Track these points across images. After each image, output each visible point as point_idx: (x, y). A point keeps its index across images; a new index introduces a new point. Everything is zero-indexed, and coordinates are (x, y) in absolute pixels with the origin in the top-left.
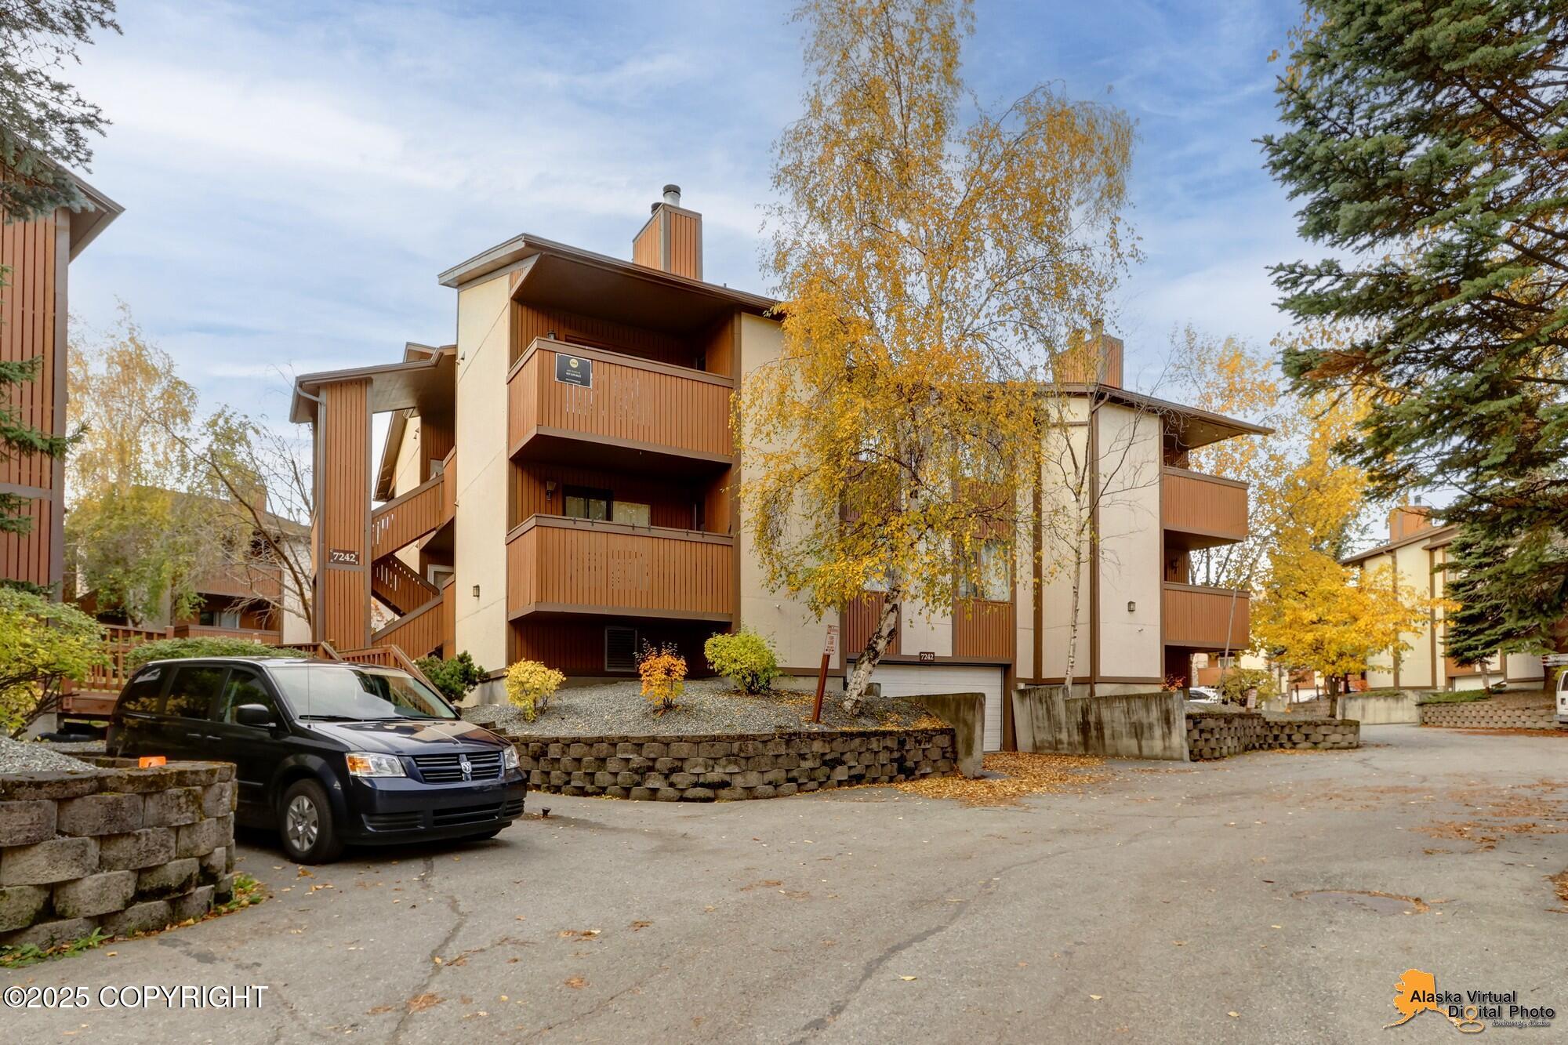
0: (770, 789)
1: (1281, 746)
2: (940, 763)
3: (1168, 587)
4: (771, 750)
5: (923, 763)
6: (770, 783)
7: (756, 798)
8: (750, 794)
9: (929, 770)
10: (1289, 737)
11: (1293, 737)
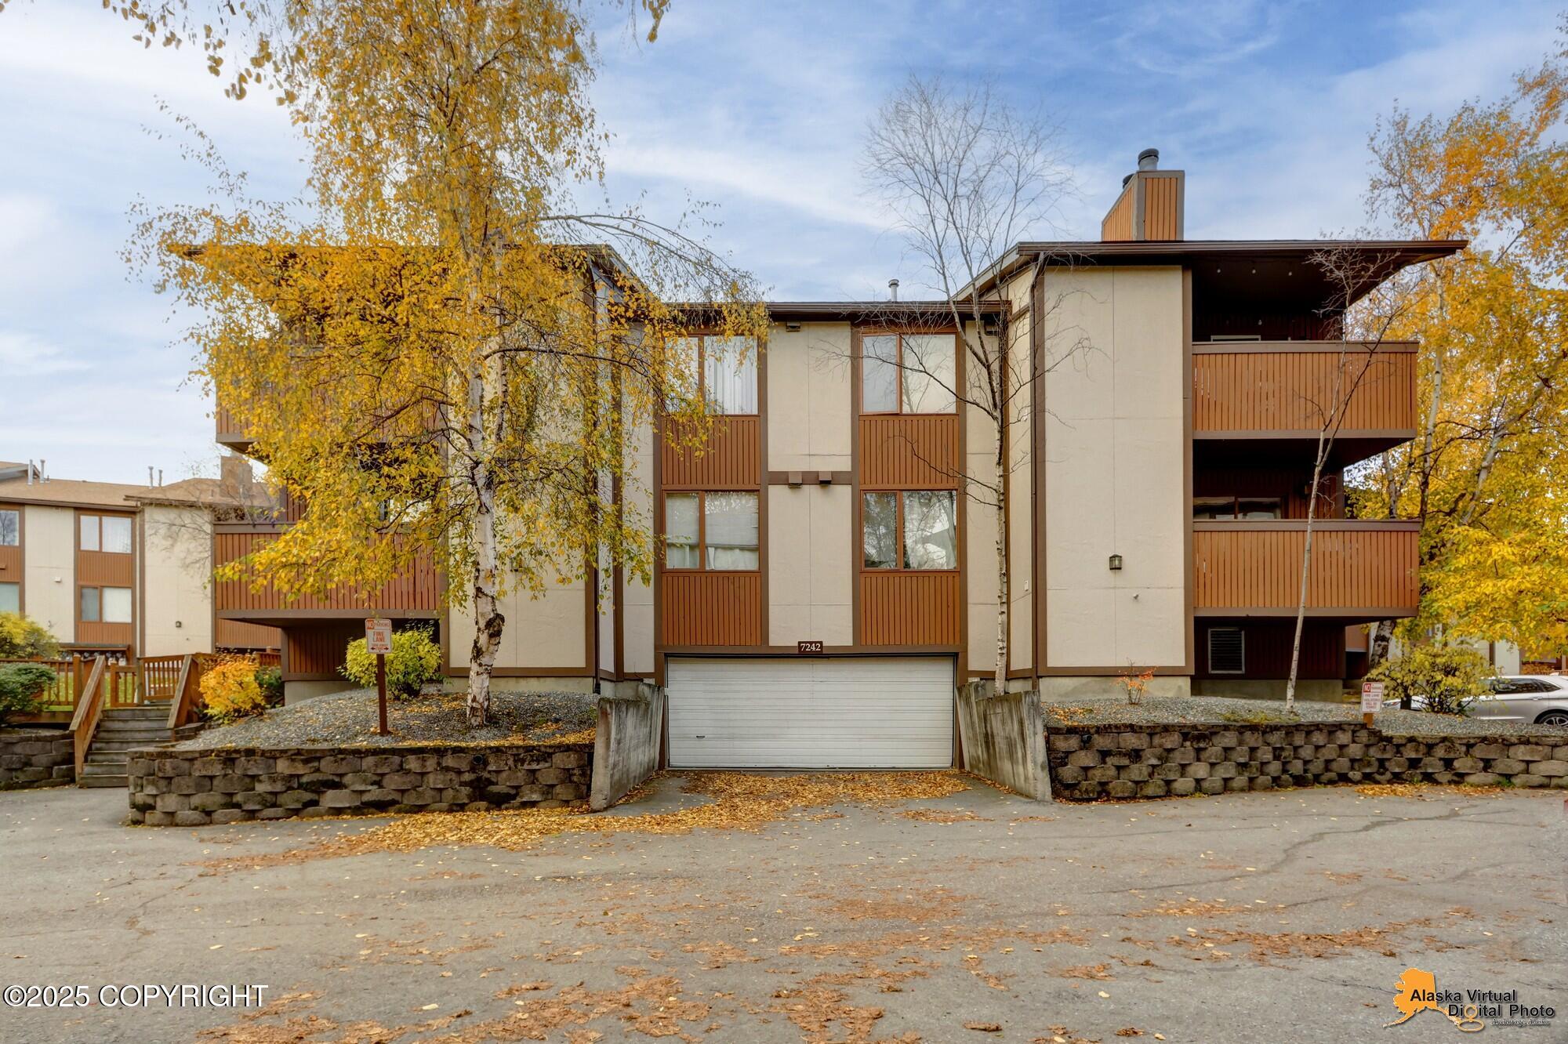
0: (196, 816)
1: (1429, 778)
2: (558, 789)
3: (1199, 527)
4: (198, 770)
5: (526, 790)
6: (196, 809)
7: (177, 825)
8: (171, 820)
9: (535, 797)
10: (1448, 763)
11: (1456, 764)
